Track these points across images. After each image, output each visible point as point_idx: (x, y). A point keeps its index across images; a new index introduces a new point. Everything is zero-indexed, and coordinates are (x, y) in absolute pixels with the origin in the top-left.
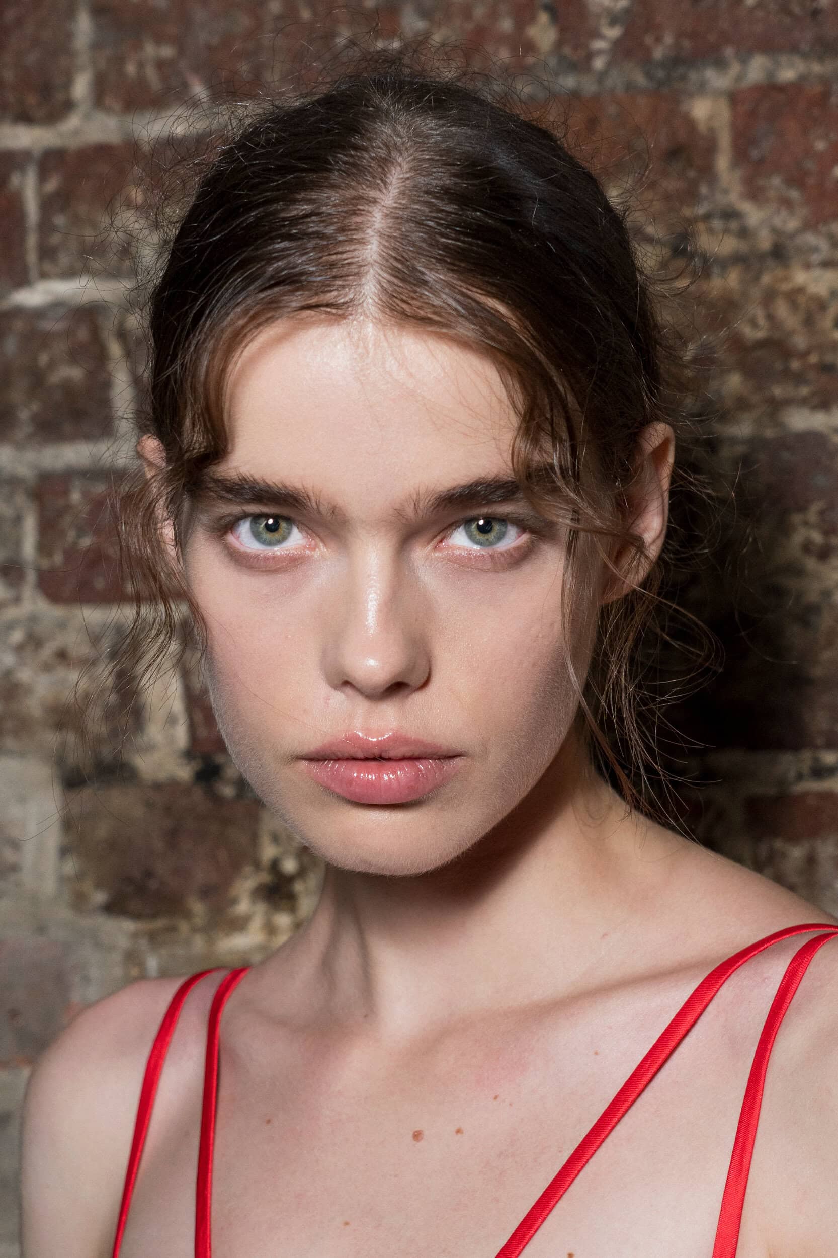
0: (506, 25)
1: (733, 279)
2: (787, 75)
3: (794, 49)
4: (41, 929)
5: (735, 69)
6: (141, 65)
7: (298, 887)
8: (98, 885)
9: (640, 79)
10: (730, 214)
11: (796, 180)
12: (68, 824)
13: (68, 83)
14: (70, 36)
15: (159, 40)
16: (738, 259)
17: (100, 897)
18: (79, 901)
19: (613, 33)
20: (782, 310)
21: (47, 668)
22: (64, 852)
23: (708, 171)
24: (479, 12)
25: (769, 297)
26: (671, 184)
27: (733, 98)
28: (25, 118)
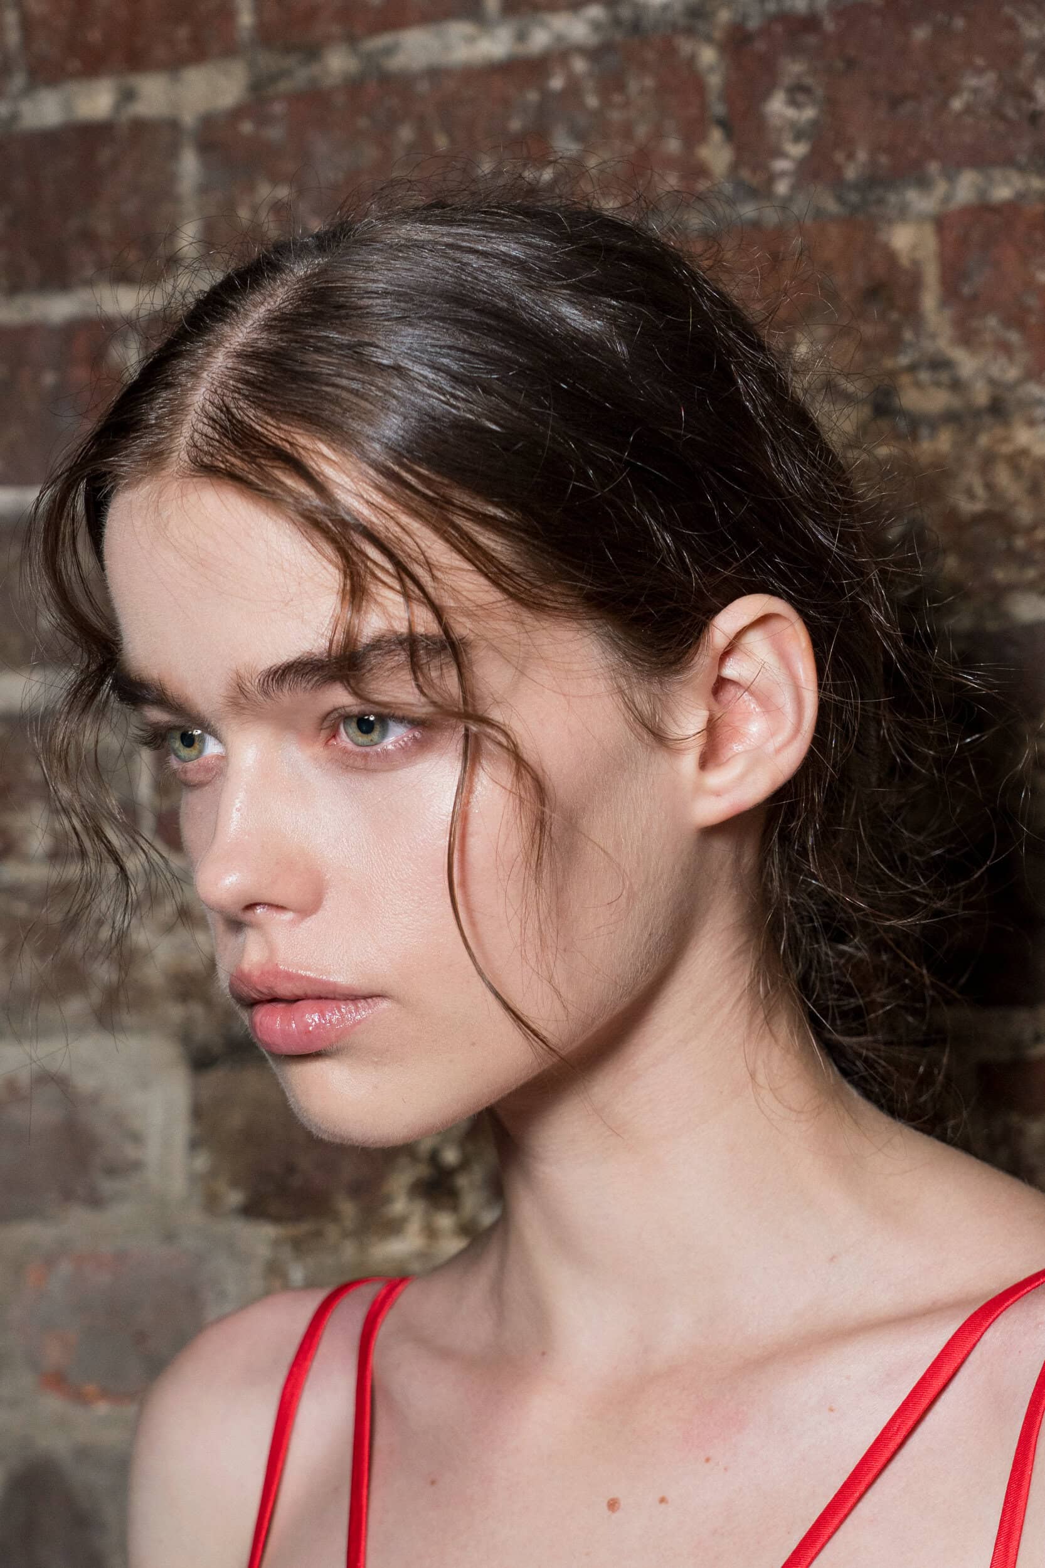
0: (673, 145)
1: (943, 442)
2: (1002, 193)
3: (1009, 161)
4: (170, 1237)
5: (941, 188)
6: (255, 210)
7: (462, 1181)
8: (235, 1183)
9: (831, 206)
10: (940, 364)
11: (1016, 319)
12: (198, 1113)
13: (173, 233)
14: (172, 178)
15: (275, 179)
16: (951, 417)
17: (235, 1198)
18: (212, 1204)
19: (798, 150)
20: (1003, 477)
21: (169, 929)
22: (194, 1145)
23: (913, 313)
24: (642, 131)
25: (988, 460)
26: (869, 330)
27: (941, 223)
28: (123, 277)
